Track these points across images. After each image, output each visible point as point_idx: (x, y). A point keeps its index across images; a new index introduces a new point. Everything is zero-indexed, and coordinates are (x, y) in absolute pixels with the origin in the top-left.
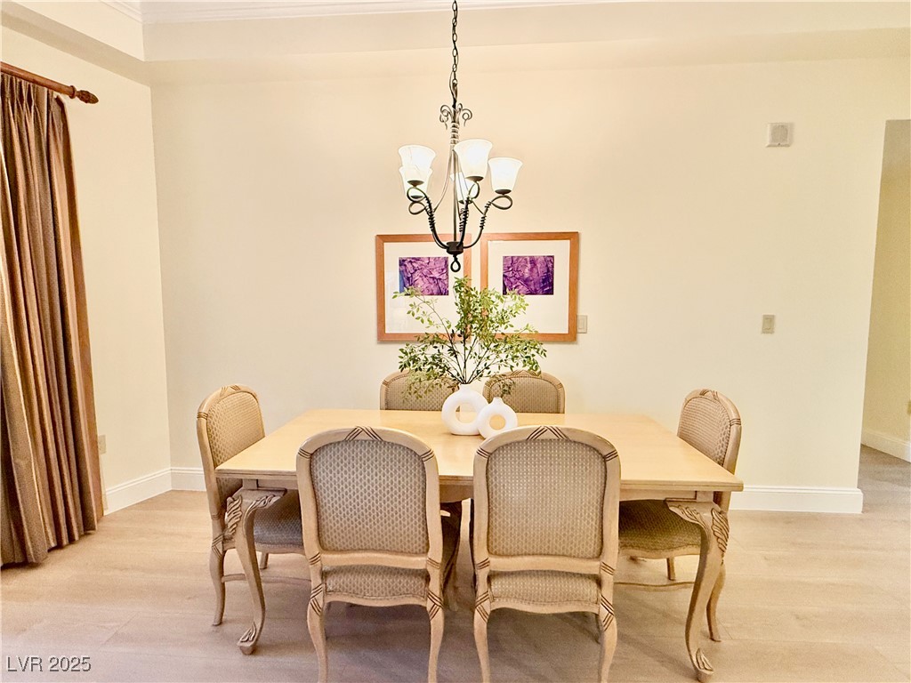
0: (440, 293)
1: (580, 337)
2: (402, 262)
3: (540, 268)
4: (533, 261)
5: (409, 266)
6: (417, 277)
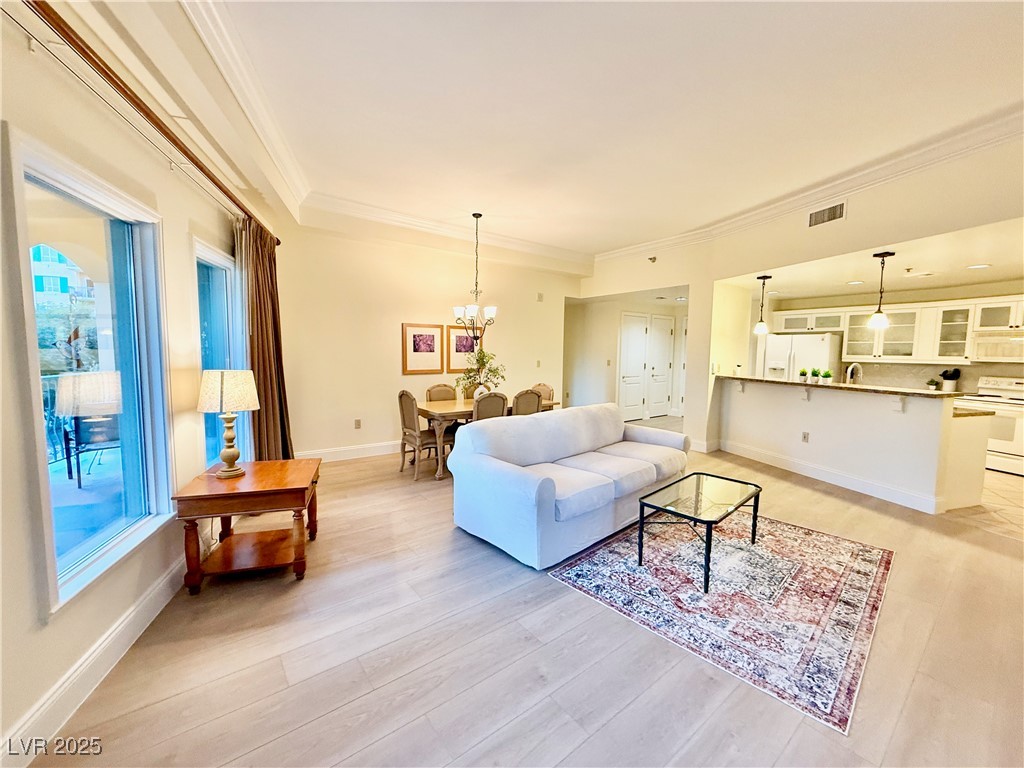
0: (430, 351)
2: (414, 336)
5: (418, 338)
6: (421, 343)
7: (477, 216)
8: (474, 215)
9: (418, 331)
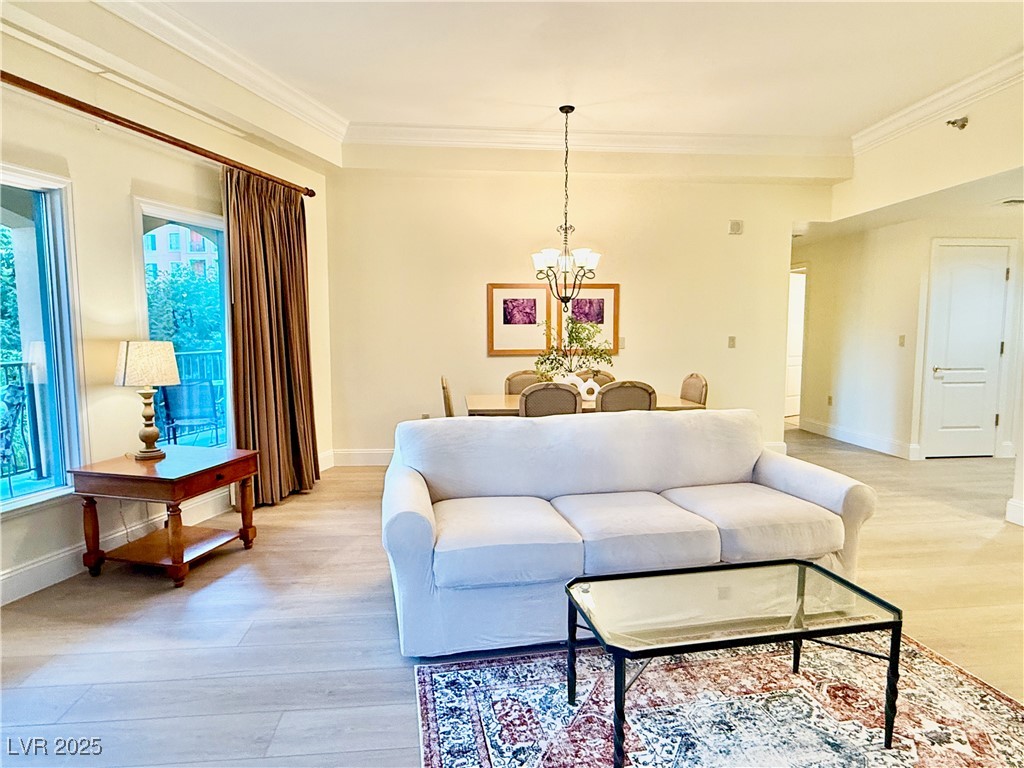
0: (530, 323)
1: (620, 350)
2: (505, 302)
3: (595, 307)
4: (591, 302)
5: (510, 304)
6: (515, 312)
7: (567, 110)
8: (562, 109)
9: (510, 294)
